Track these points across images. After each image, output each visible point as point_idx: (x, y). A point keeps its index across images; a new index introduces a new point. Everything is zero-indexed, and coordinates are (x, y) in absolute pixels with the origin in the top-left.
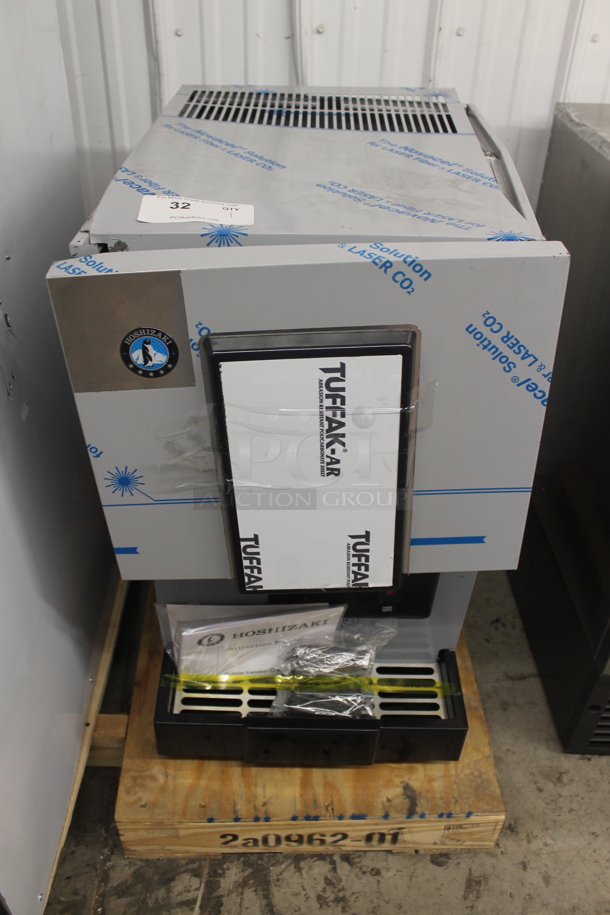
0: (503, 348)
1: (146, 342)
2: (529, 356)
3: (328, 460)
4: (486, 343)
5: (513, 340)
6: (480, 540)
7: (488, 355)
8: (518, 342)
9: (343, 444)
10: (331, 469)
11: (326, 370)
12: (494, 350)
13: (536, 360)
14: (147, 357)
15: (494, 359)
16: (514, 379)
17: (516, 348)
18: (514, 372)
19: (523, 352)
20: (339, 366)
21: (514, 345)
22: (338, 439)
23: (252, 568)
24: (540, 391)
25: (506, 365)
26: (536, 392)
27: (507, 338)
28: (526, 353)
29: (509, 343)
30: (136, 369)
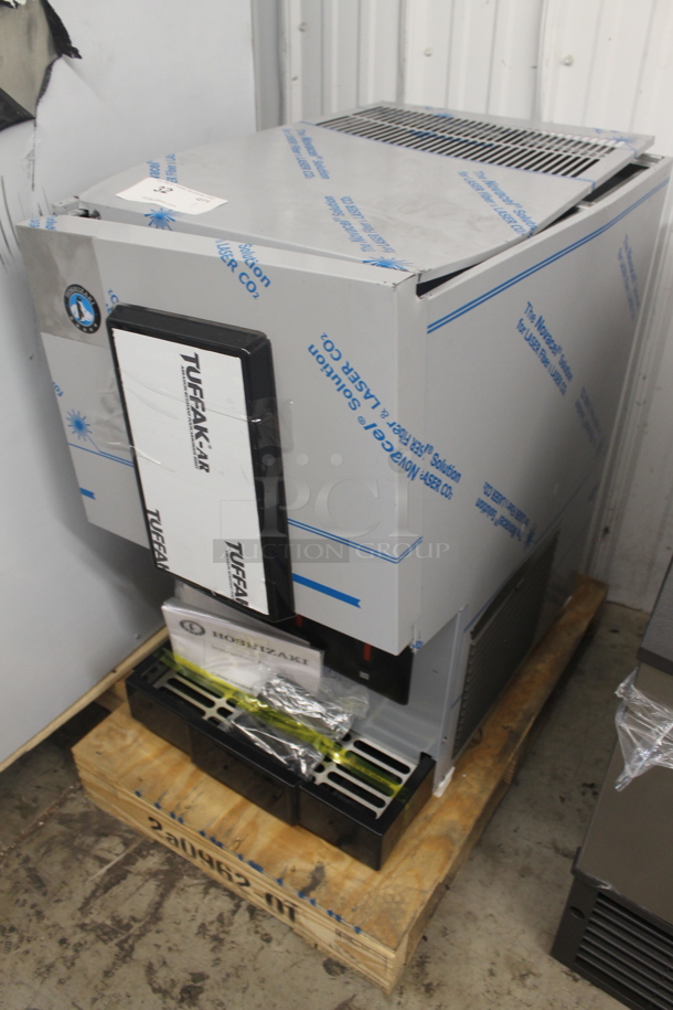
0: (345, 379)
1: (79, 299)
2: (372, 396)
3: (198, 452)
4: (328, 370)
5: (352, 373)
6: (354, 602)
7: (332, 384)
8: (358, 378)
9: (207, 439)
10: (202, 463)
11: (186, 358)
12: (337, 380)
13: (378, 404)
14: (81, 314)
15: (339, 390)
16: (361, 420)
17: (357, 383)
18: (359, 411)
19: (365, 390)
20: (193, 356)
21: (356, 380)
22: (202, 432)
23: (160, 545)
24: (388, 443)
25: (350, 400)
26: (383, 441)
27: (347, 369)
28: (368, 392)
29: (349, 375)
30: (75, 322)
